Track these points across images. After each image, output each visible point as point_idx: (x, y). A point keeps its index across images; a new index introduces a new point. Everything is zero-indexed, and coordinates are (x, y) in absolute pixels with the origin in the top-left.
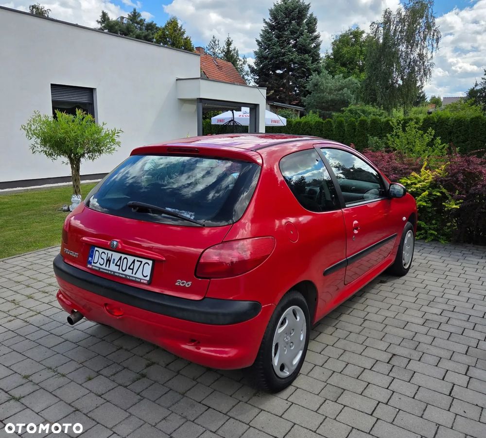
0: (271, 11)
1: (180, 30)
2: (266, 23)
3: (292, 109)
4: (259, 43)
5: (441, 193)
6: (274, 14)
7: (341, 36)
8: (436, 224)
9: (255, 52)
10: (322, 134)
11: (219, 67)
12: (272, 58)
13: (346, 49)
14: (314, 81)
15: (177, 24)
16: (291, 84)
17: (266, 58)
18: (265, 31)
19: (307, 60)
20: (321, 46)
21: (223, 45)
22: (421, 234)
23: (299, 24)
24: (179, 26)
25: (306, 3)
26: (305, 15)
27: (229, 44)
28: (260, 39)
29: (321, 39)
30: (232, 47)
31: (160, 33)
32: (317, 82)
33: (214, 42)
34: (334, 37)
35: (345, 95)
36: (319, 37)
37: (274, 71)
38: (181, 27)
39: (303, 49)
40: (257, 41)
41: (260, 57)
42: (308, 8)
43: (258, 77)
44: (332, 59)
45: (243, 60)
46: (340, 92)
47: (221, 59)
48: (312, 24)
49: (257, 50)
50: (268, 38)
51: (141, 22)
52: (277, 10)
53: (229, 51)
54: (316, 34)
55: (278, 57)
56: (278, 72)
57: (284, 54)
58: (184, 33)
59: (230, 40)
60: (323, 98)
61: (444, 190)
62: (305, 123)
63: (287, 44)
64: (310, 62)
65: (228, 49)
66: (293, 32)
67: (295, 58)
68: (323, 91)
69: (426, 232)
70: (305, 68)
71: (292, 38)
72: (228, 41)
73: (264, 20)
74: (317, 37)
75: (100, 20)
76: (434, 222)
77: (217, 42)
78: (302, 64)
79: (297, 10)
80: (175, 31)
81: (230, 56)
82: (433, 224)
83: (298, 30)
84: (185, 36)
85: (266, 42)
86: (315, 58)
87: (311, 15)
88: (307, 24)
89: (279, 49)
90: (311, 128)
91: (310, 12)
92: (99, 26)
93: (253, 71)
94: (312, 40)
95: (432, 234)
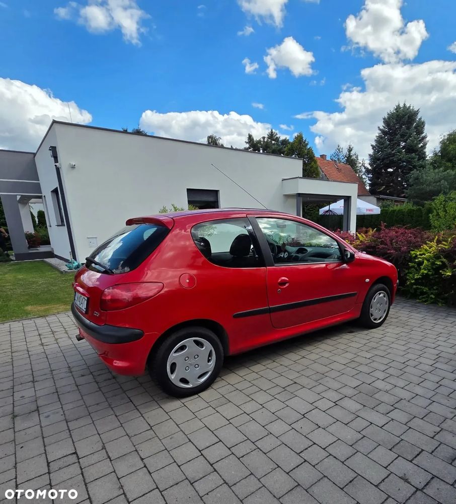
0: (384, 119)
1: (304, 143)
2: (380, 130)
3: (392, 200)
4: (373, 147)
5: (442, 262)
6: (387, 122)
7: (448, 135)
8: (437, 289)
9: (370, 155)
10: (413, 220)
11: (339, 170)
12: (383, 159)
13: (452, 146)
14: (415, 176)
15: (302, 138)
16: (399, 179)
17: (378, 159)
18: (380, 137)
19: (413, 158)
20: (427, 145)
21: (345, 152)
22: (424, 298)
23: (408, 128)
24: (304, 139)
25: (416, 109)
26: (414, 120)
27: (350, 150)
28: (374, 144)
29: (427, 139)
30: (352, 153)
31: (289, 146)
32: (418, 176)
33: (339, 150)
34: (442, 137)
35: (442, 186)
36: (426, 138)
37: (386, 170)
38: (305, 140)
39: (411, 149)
40: (372, 145)
41: (374, 159)
42: (417, 114)
43: (371, 176)
44: (439, 156)
45: (362, 163)
46: (438, 184)
47: (344, 163)
48: (420, 126)
49: (371, 154)
50: (381, 142)
51: (277, 139)
52: (389, 118)
53: (350, 156)
54: (423, 135)
55: (389, 157)
56: (390, 170)
57: (394, 155)
58: (307, 144)
59: (351, 147)
60: (423, 189)
61: (444, 260)
62: (399, 211)
63: (397, 146)
64: (416, 159)
65: (349, 154)
66: (403, 136)
67: (403, 157)
68: (422, 184)
69: (428, 297)
70: (411, 165)
71: (402, 141)
72: (350, 148)
73: (379, 128)
74: (424, 138)
75: (247, 141)
76: (435, 288)
77: (341, 150)
78: (408, 162)
79: (407, 117)
80: (300, 144)
81: (351, 161)
82: (434, 290)
83: (407, 133)
84: (308, 147)
85: (380, 145)
86: (422, 156)
87: (420, 119)
88: (416, 127)
89: (390, 151)
90: (403, 215)
91: (419, 116)
92: (247, 146)
93: (368, 171)
94: (420, 140)
95: (432, 298)
